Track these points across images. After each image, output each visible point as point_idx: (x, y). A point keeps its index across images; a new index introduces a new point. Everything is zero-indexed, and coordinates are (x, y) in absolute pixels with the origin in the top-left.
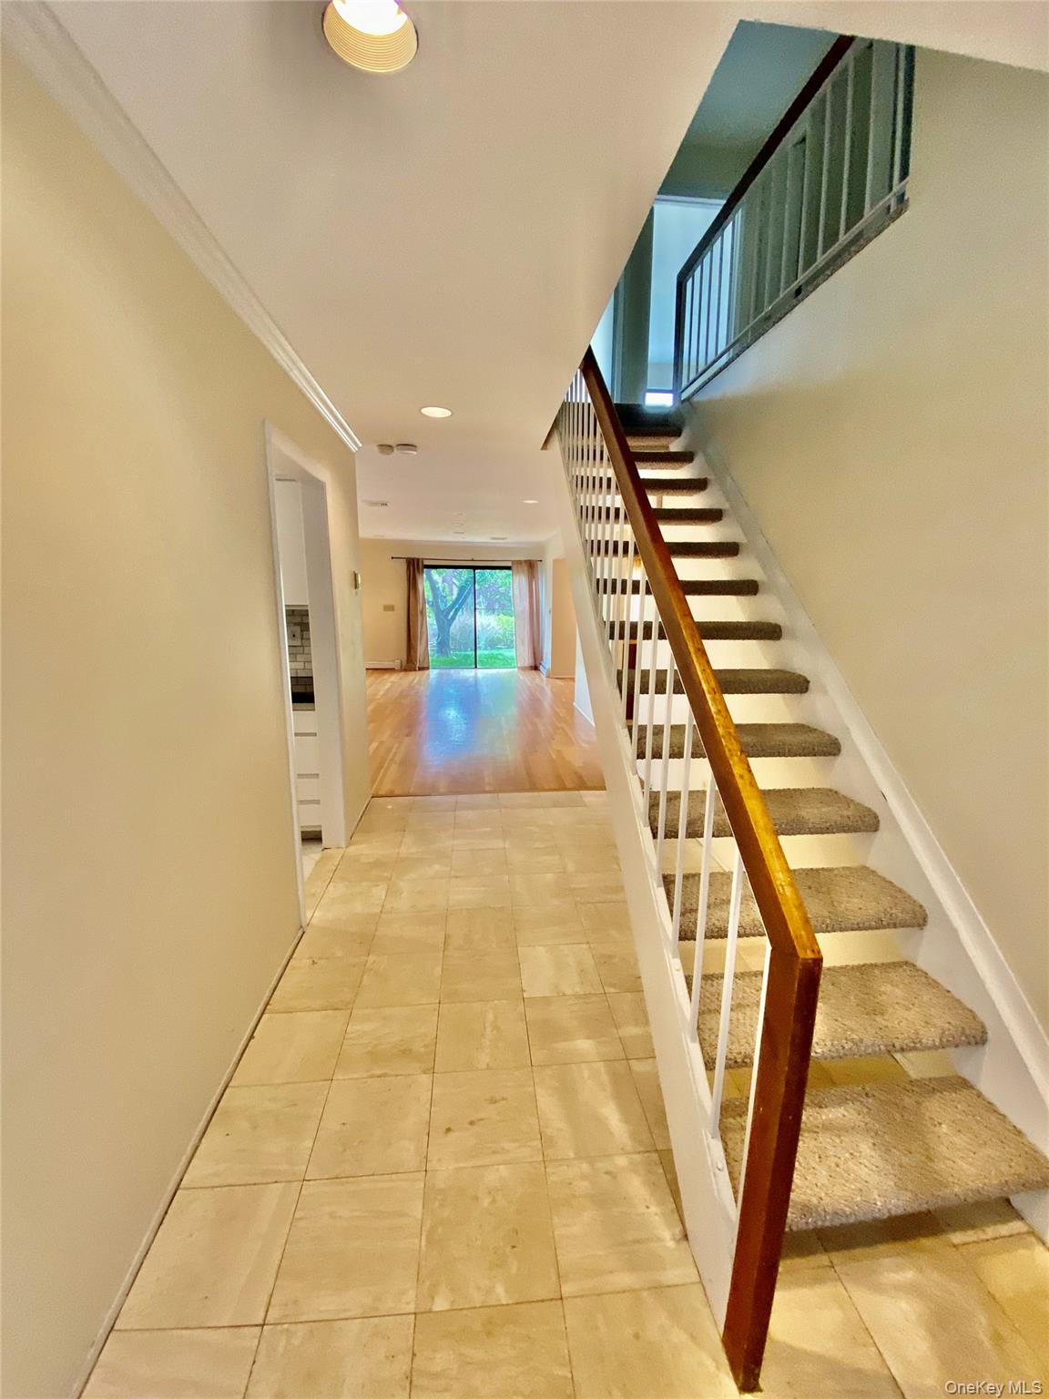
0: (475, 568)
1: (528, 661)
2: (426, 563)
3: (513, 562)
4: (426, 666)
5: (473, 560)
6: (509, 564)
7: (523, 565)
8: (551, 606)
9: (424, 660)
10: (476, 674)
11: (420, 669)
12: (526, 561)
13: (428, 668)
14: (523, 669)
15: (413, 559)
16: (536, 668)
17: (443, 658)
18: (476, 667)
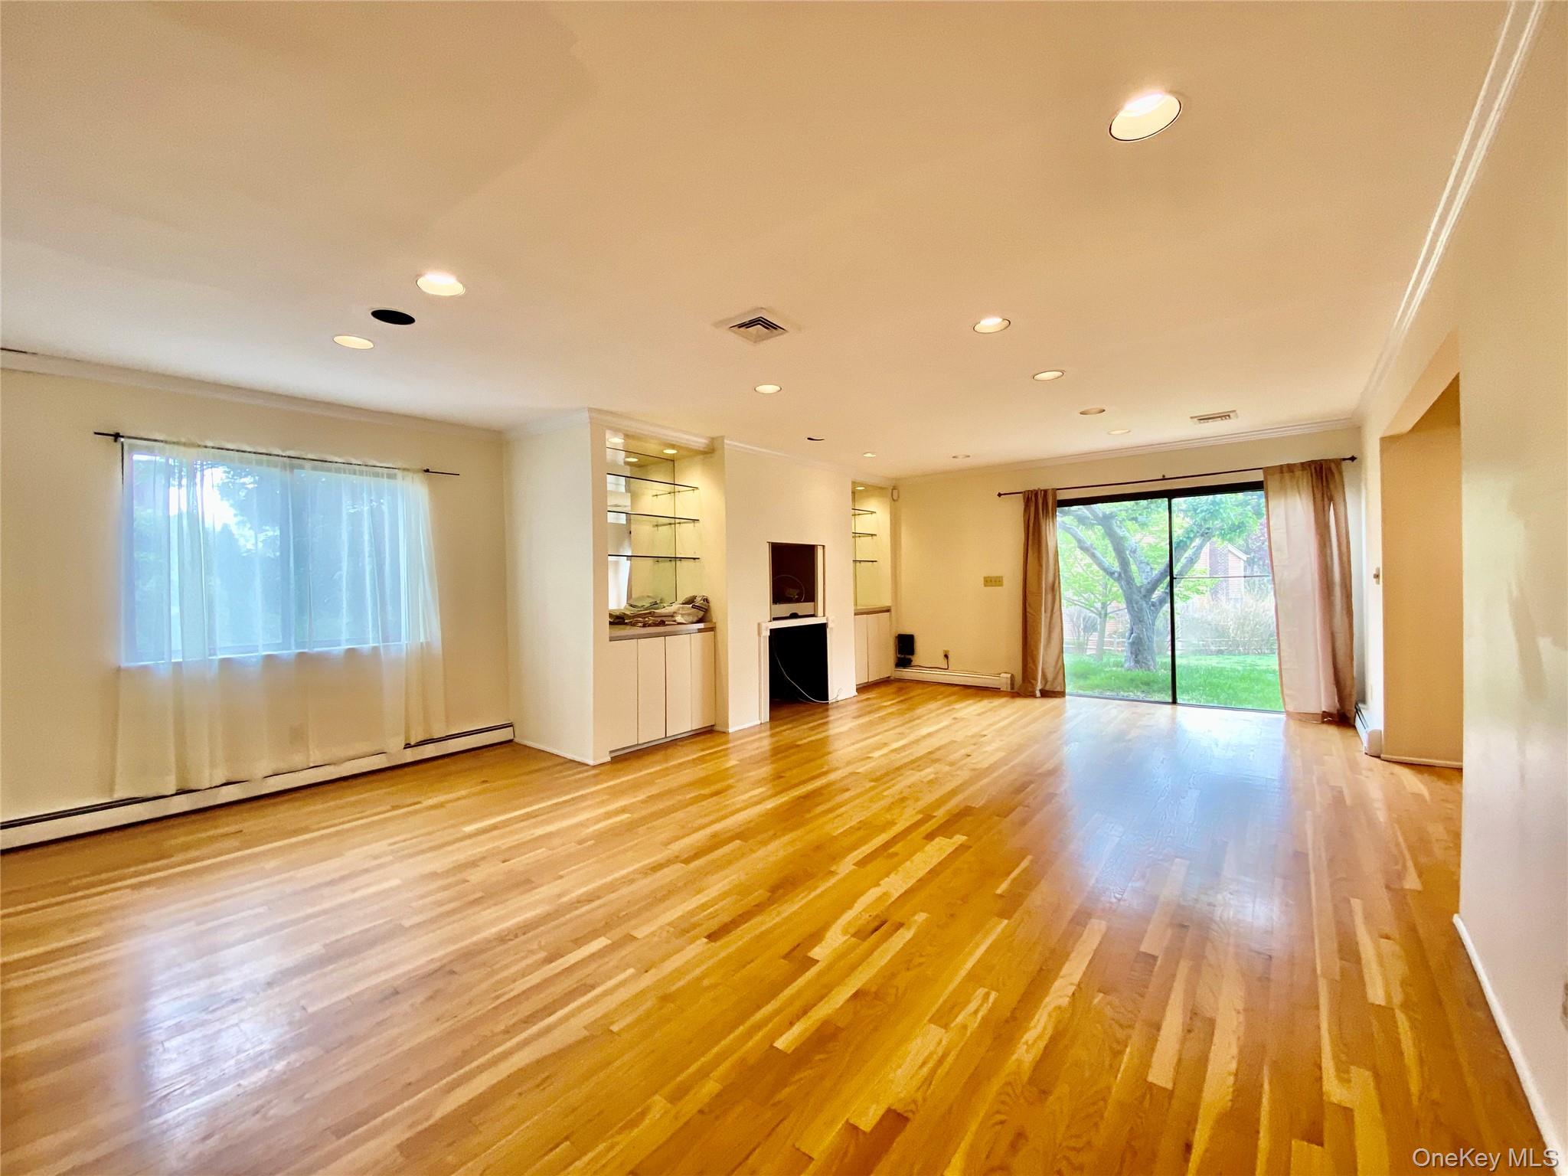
0: (1170, 494)
1: (1323, 700)
2: (1063, 495)
3: (1267, 470)
4: (1058, 689)
5: (1164, 479)
6: (1258, 476)
7: (1298, 473)
8: (1380, 564)
9: (1055, 679)
10: (1173, 719)
11: (1045, 694)
12: (1304, 466)
13: (1061, 694)
14: (1304, 718)
15: (1036, 493)
16: (1343, 718)
17: (1139, 673)
18: (1174, 702)
